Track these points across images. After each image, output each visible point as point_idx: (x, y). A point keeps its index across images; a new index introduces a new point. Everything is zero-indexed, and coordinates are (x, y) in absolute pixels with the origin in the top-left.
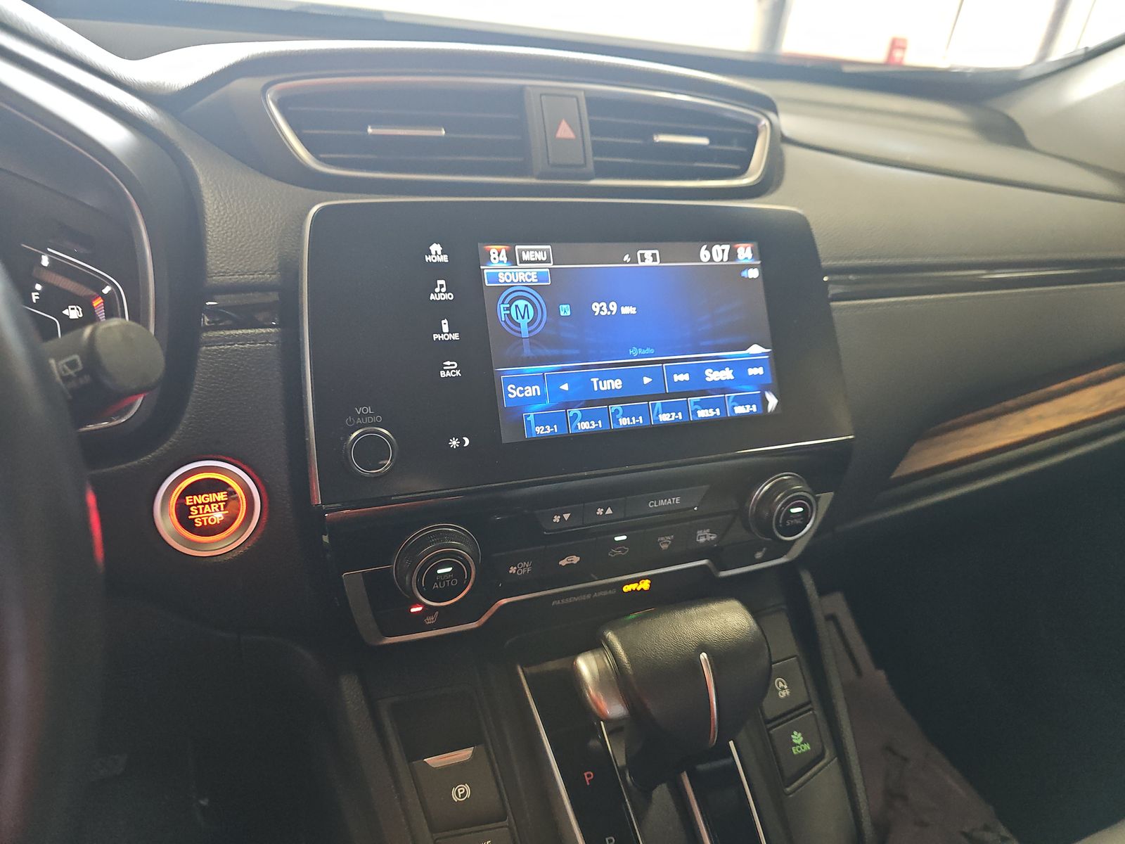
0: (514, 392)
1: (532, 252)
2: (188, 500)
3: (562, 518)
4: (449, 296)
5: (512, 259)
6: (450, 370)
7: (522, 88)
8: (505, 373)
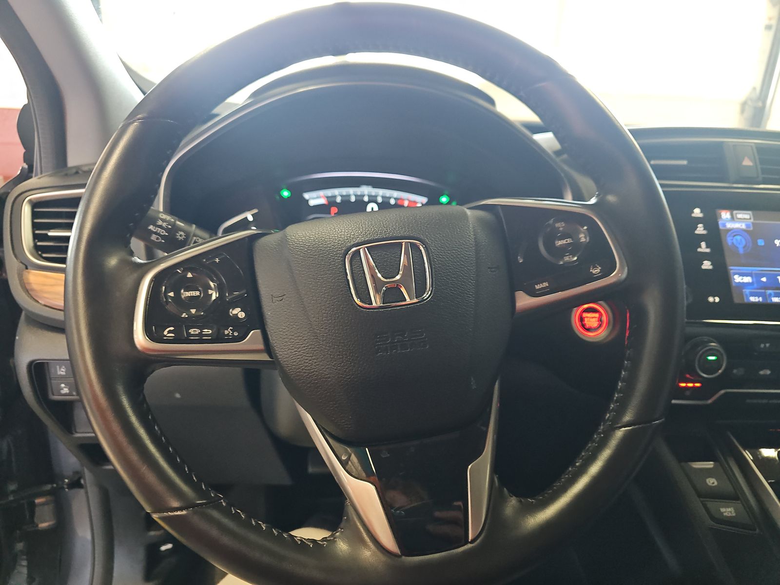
0: (737, 279)
1: (742, 215)
2: (585, 315)
3: (765, 346)
4: (705, 232)
5: (733, 218)
6: (707, 265)
7: (722, 142)
8: (732, 269)
